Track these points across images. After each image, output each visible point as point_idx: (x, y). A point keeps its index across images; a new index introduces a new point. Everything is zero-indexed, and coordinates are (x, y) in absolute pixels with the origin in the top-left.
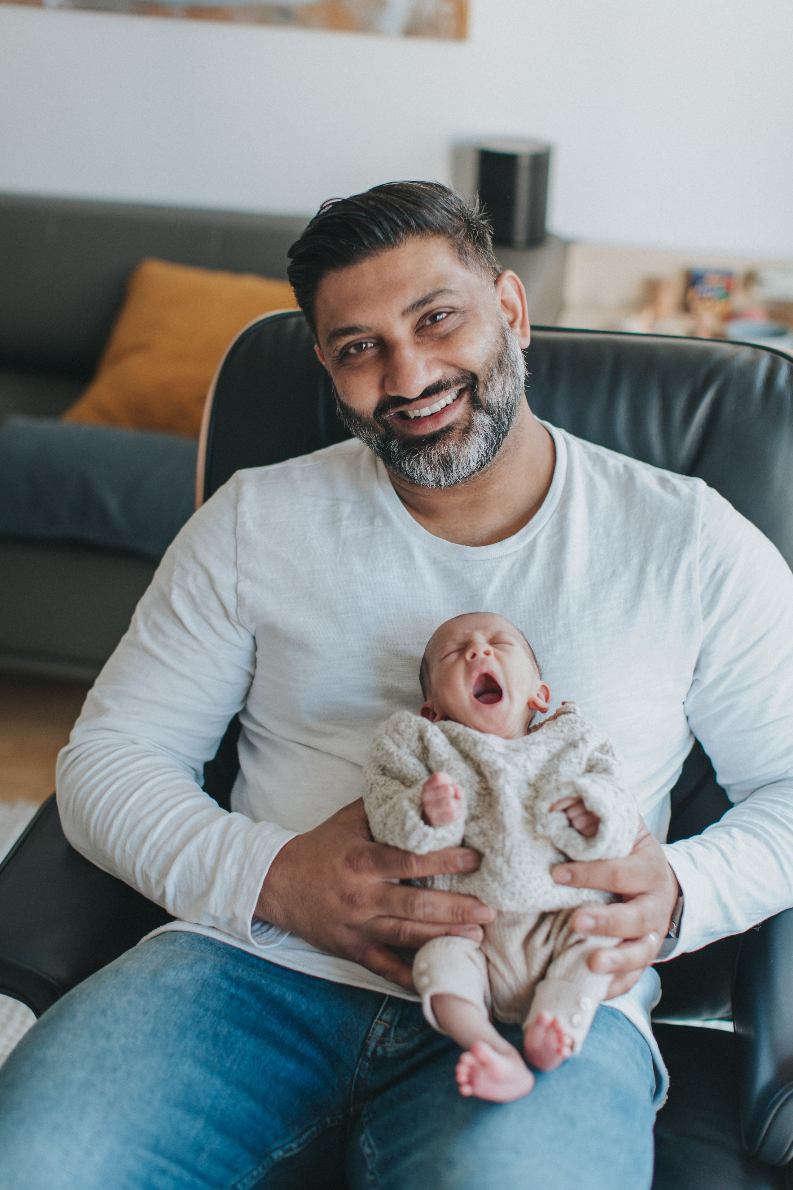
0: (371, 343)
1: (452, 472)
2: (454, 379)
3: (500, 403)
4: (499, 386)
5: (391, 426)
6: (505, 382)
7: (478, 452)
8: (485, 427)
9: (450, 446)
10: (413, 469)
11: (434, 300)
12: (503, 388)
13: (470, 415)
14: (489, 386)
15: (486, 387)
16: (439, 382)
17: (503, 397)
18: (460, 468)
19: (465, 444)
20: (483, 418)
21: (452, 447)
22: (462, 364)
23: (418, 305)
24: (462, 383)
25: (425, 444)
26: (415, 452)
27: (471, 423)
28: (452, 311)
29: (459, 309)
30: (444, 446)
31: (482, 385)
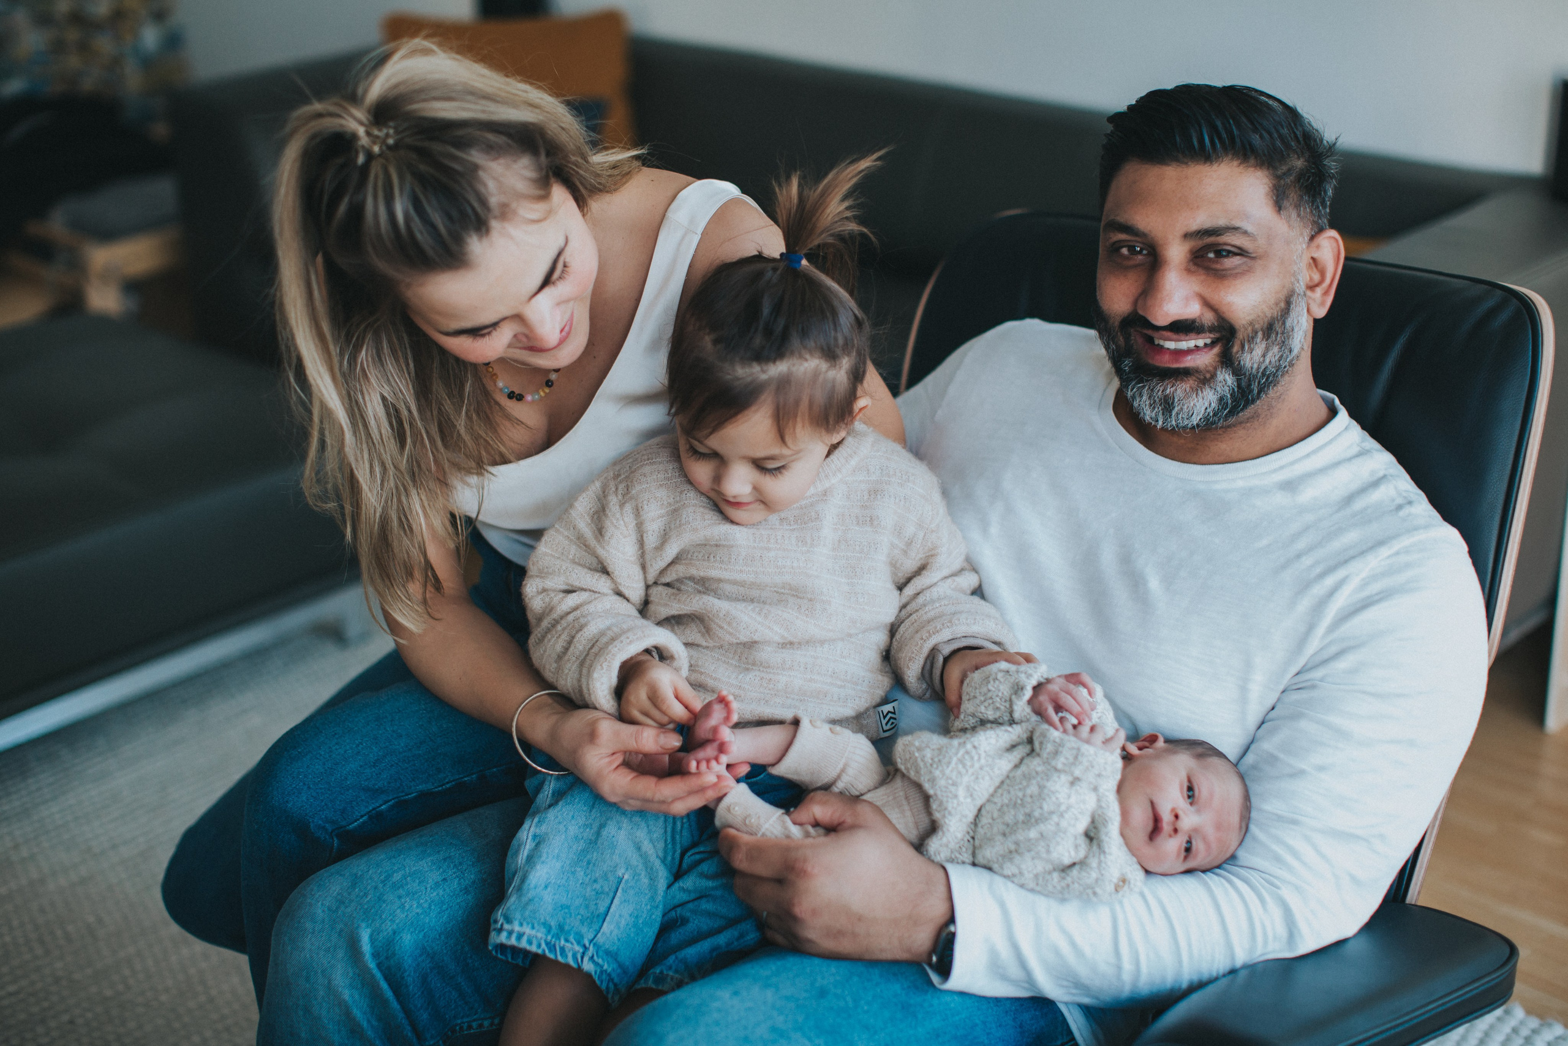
0: (1146, 250)
1: (1170, 418)
2: (1210, 324)
3: (1254, 370)
4: (1258, 351)
5: (1132, 342)
6: (1267, 349)
7: (1206, 408)
8: (1226, 387)
9: (1179, 390)
10: (1133, 397)
11: (1223, 235)
12: (1264, 356)
13: (1215, 369)
14: (1246, 347)
15: (1243, 346)
16: (1193, 321)
17: (1260, 364)
18: (1180, 417)
19: (1195, 395)
20: (1227, 377)
21: (1179, 391)
22: (1224, 313)
23: (1203, 234)
24: (1217, 332)
25: (1154, 375)
26: (1141, 381)
27: (1214, 376)
28: (1241, 252)
29: (1247, 252)
30: (1172, 387)
31: (1239, 342)
